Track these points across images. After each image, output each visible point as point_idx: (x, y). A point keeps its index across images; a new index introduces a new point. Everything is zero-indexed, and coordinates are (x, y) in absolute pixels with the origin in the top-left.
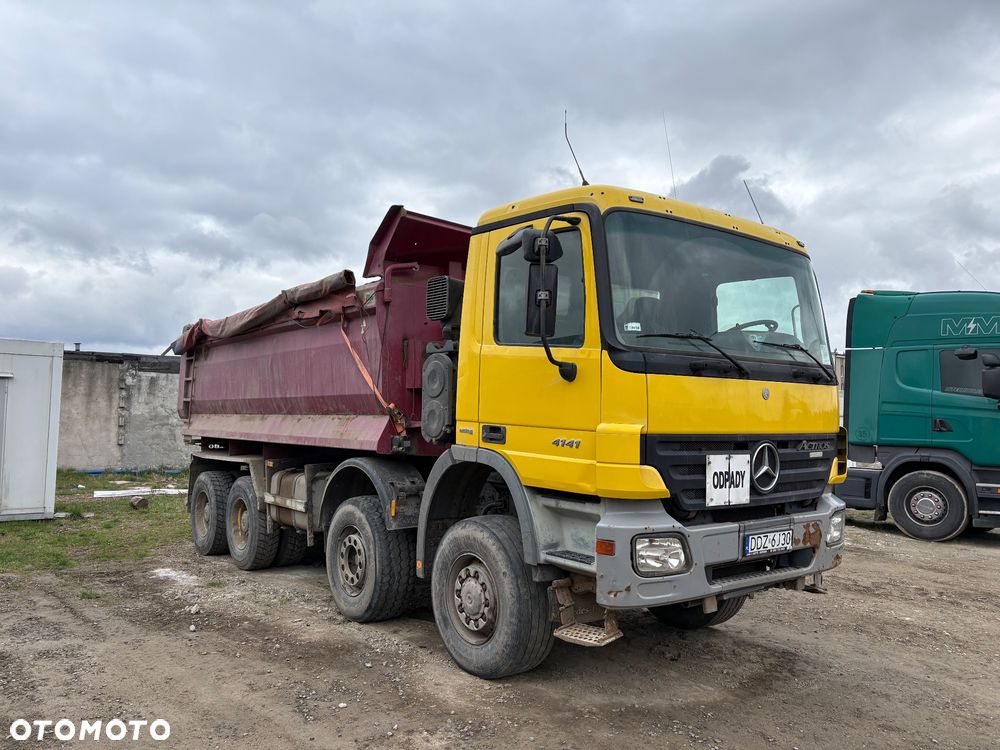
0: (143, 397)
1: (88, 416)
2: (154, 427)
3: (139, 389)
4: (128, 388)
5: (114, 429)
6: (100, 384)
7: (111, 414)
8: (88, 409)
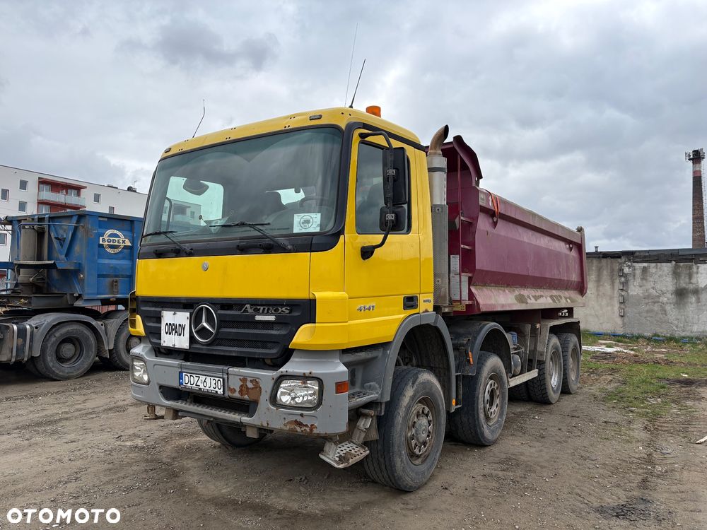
0: (638, 281)
1: (598, 295)
2: (647, 304)
3: (634, 276)
4: (624, 275)
5: (617, 305)
6: (605, 273)
7: (613, 293)
8: (598, 290)
